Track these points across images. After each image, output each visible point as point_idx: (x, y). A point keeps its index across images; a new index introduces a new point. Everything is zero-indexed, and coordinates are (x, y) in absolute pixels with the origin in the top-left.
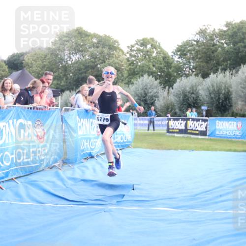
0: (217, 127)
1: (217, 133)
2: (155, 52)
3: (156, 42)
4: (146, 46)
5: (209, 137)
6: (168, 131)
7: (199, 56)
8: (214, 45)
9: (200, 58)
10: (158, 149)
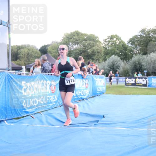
0: (152, 82)
1: (152, 85)
2: (118, 42)
3: (119, 37)
4: (113, 39)
5: (148, 87)
6: (126, 84)
7: (142, 43)
8: (150, 37)
9: (142, 45)
10: (120, 94)
